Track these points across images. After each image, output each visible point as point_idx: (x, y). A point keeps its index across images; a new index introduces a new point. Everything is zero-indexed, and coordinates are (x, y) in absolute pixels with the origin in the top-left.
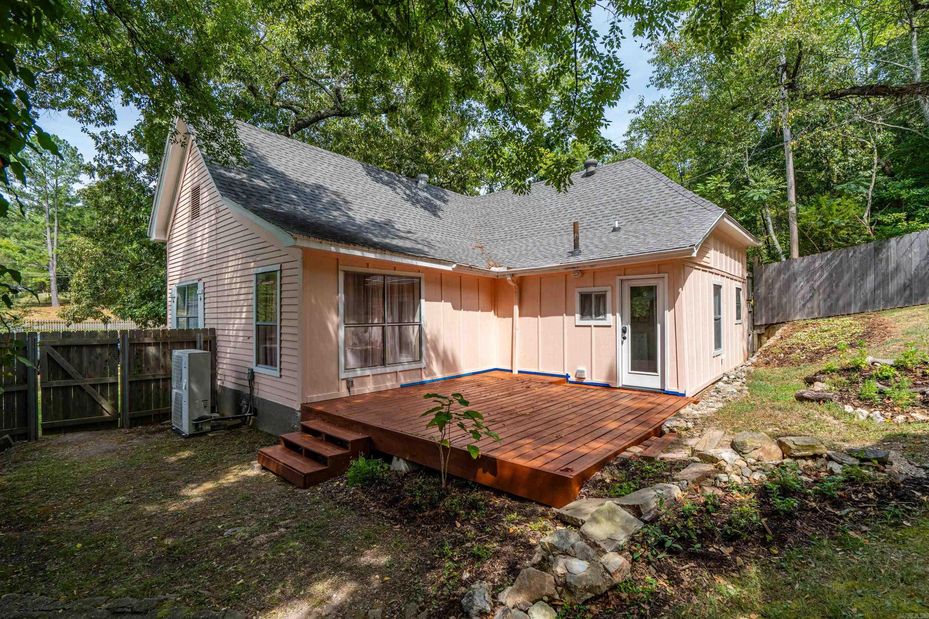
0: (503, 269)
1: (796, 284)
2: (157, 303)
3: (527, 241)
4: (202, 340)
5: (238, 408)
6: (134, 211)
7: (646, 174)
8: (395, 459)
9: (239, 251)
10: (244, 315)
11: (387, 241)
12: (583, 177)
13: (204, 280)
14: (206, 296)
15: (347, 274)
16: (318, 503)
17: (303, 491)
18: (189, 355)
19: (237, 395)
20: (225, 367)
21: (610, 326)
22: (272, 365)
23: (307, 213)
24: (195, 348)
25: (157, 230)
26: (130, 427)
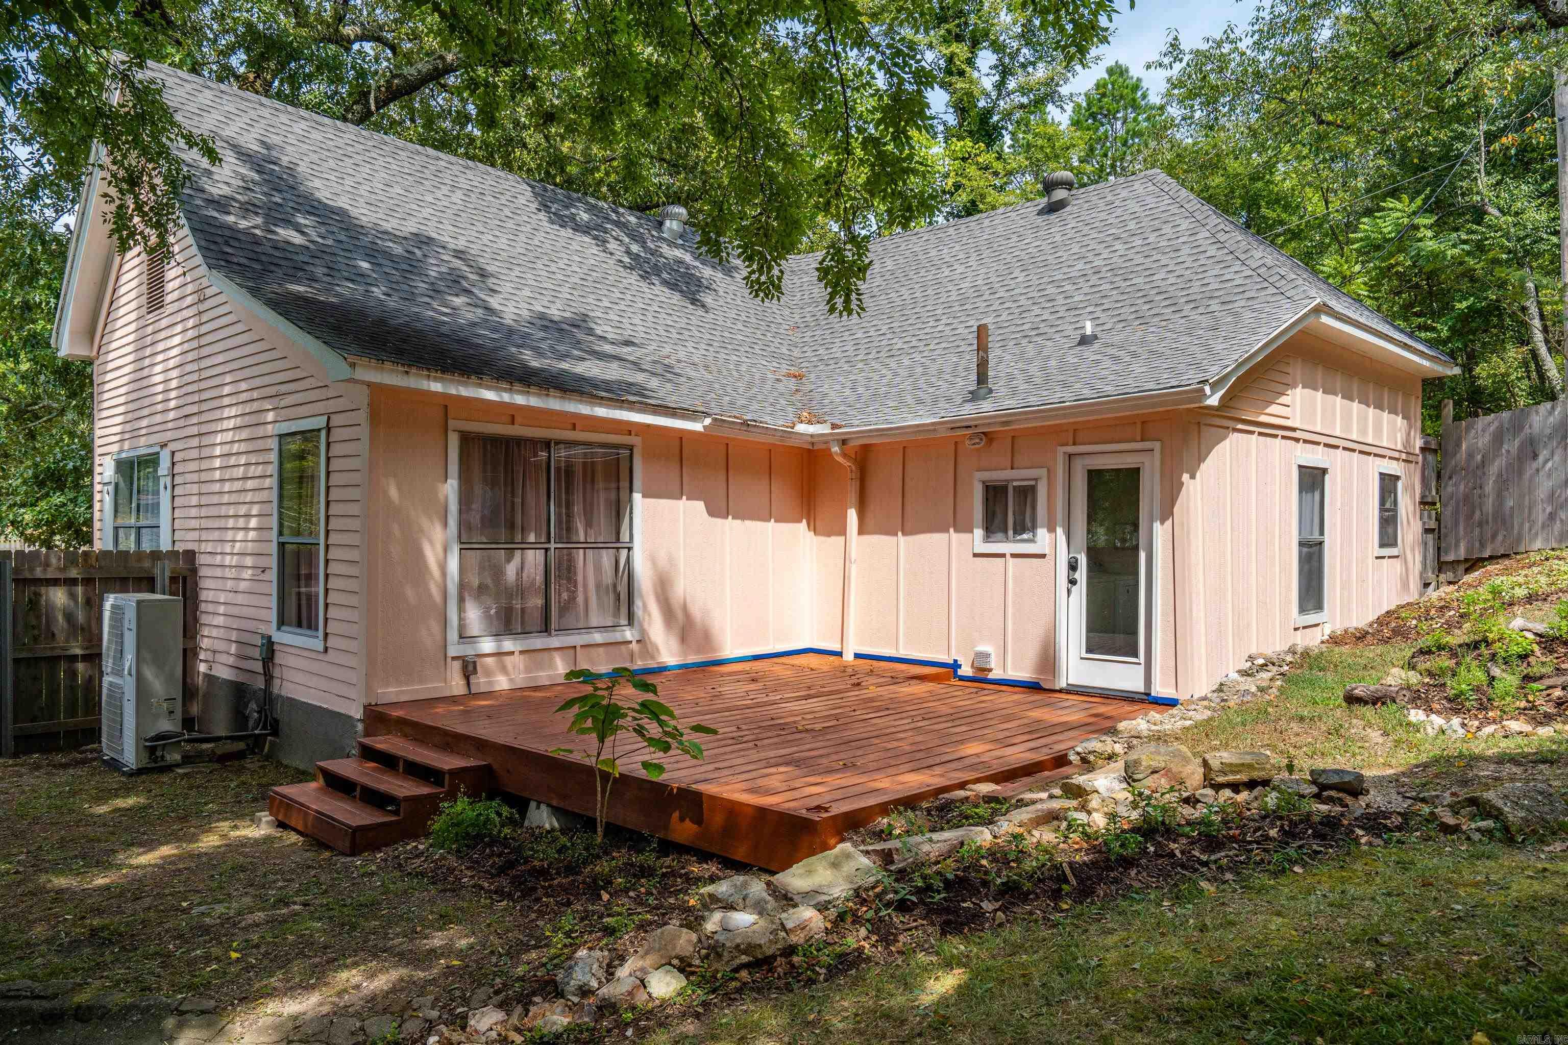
0: (822, 429)
1: (1535, 465)
2: (71, 495)
3: (899, 363)
4: (167, 574)
5: (239, 717)
6: (20, 284)
7: (1174, 209)
8: (533, 805)
9: (244, 386)
10: (253, 523)
11: (564, 365)
12: (1040, 213)
13: (173, 446)
14: (178, 480)
15: (466, 438)
16: (372, 874)
17: (349, 859)
18: (139, 603)
19: (239, 691)
20: (215, 633)
21: (1043, 556)
22: (309, 627)
23: (392, 303)
24: (153, 591)
25: (72, 333)
26: (15, 755)
